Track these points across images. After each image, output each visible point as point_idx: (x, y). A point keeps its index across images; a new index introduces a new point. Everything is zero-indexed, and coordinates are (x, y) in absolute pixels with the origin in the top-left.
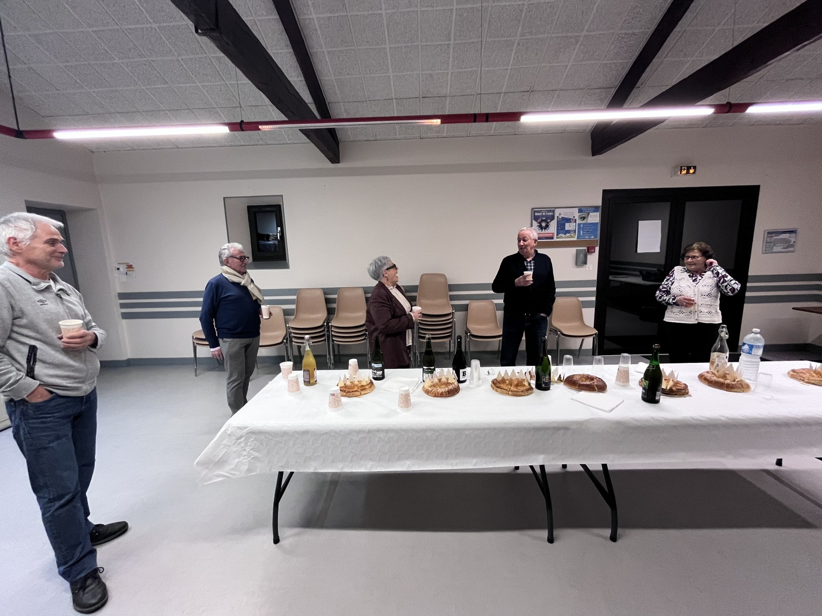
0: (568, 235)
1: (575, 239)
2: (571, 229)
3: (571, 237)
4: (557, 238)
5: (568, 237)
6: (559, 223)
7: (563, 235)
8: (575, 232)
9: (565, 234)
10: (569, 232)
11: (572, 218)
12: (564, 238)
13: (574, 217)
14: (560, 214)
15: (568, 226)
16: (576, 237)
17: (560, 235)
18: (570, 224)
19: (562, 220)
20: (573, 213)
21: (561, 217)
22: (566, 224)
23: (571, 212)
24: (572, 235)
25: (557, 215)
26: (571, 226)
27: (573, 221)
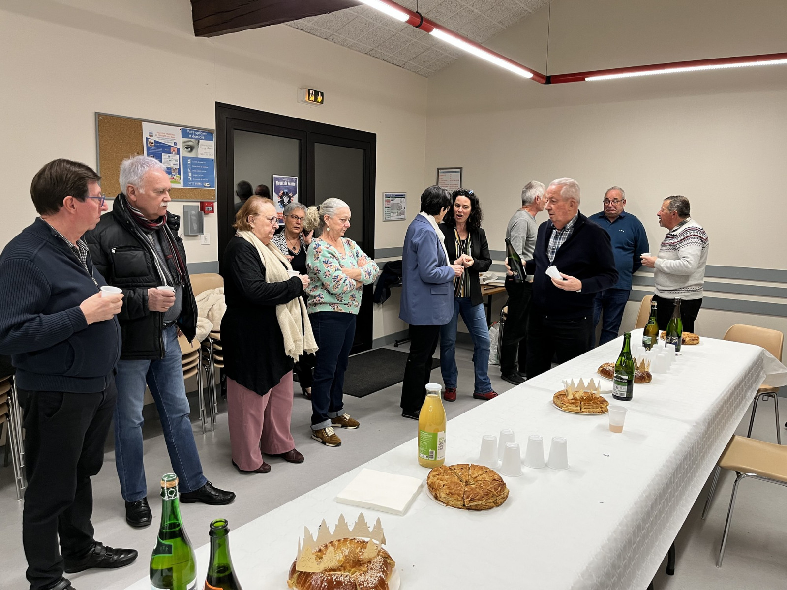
1: (180, 186)
2: (172, 165)
6: (151, 151)
8: (179, 174)
15: (167, 161)
16: (182, 181)
18: (169, 157)
19: (155, 146)
20: (173, 136)
21: (153, 141)
22: (163, 154)
23: (170, 134)
24: (175, 177)
25: (145, 135)
26: (172, 160)
27: (174, 151)
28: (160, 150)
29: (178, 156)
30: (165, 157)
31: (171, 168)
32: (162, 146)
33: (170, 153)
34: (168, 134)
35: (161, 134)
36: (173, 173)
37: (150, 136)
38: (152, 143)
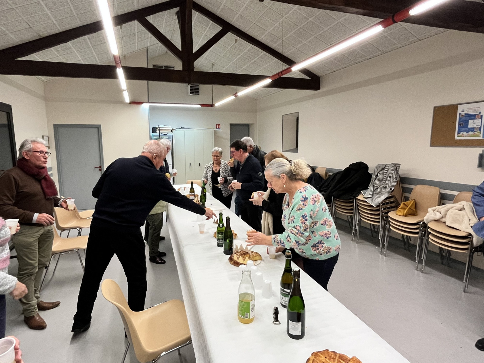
0: (470, 133)
1: (481, 138)
2: (475, 126)
3: (475, 135)
4: (458, 137)
5: (471, 136)
6: (462, 120)
7: (465, 133)
8: (480, 130)
9: (467, 133)
10: (472, 129)
11: (478, 114)
12: (466, 137)
13: (480, 113)
14: (463, 111)
15: (472, 124)
16: (481, 135)
17: (461, 133)
18: (474, 121)
19: (465, 116)
20: (479, 108)
21: (464, 114)
22: (470, 121)
23: (477, 108)
24: (476, 133)
25: (459, 111)
26: (476, 123)
27: (478, 117)
28: (467, 118)
29: (480, 120)
30: (470, 122)
31: (474, 128)
32: (469, 116)
33: (475, 119)
34: (475, 108)
35: (470, 109)
36: (475, 131)
37: (462, 112)
38: (463, 115)
